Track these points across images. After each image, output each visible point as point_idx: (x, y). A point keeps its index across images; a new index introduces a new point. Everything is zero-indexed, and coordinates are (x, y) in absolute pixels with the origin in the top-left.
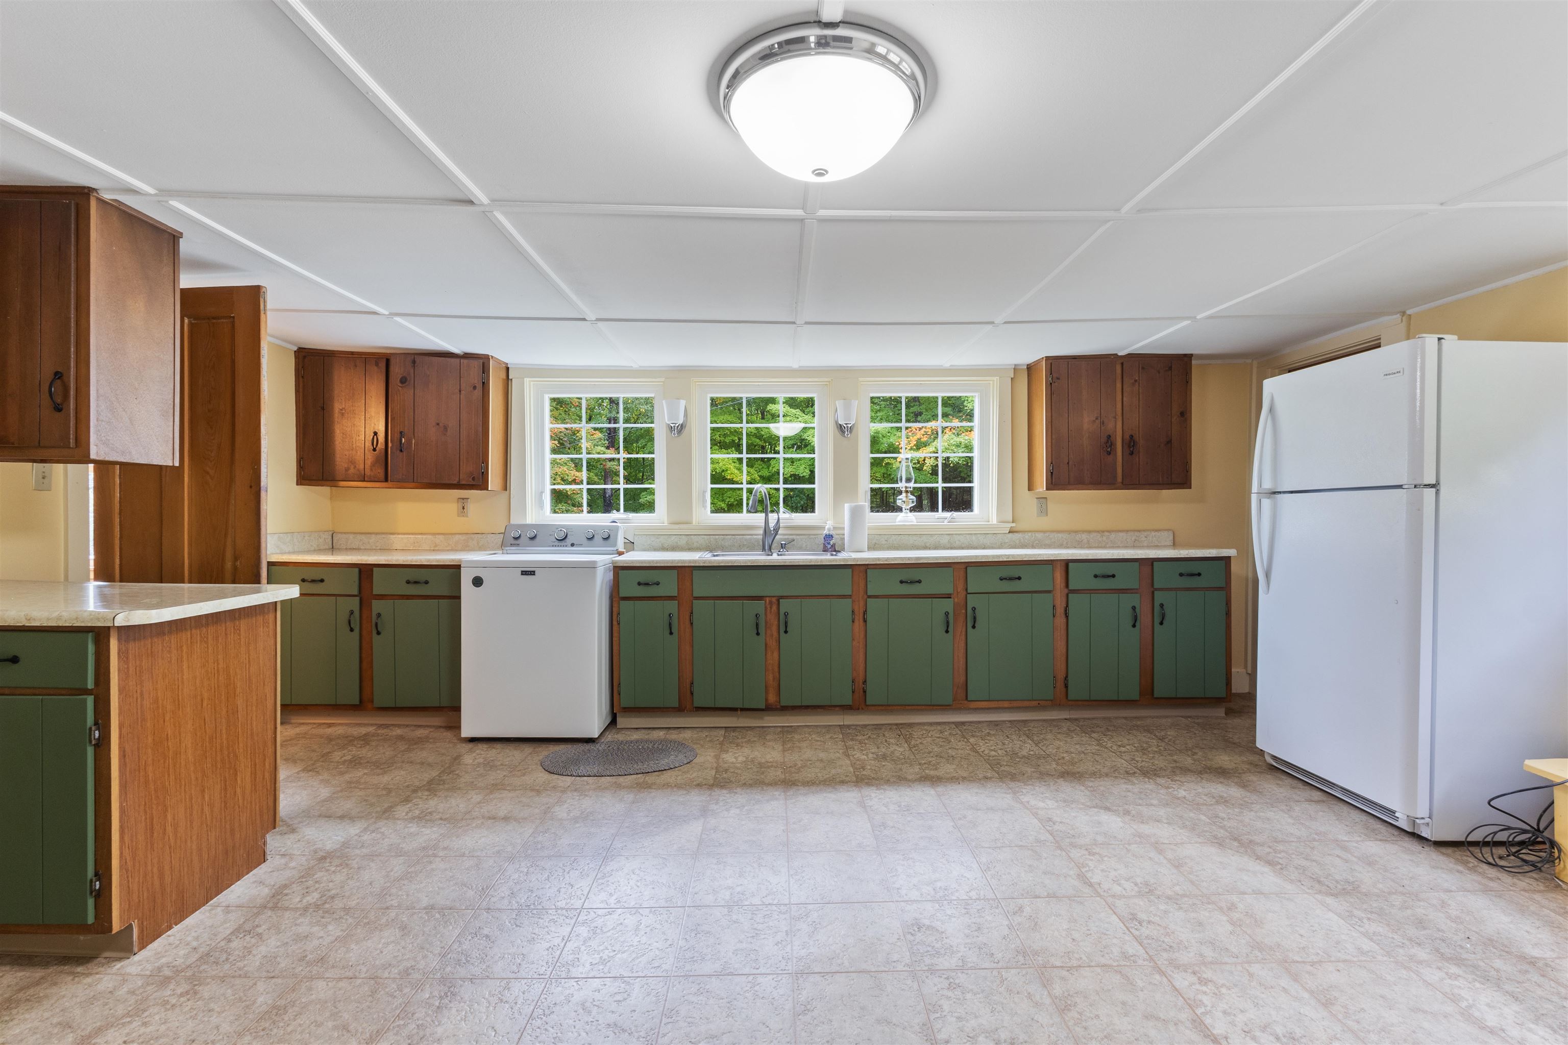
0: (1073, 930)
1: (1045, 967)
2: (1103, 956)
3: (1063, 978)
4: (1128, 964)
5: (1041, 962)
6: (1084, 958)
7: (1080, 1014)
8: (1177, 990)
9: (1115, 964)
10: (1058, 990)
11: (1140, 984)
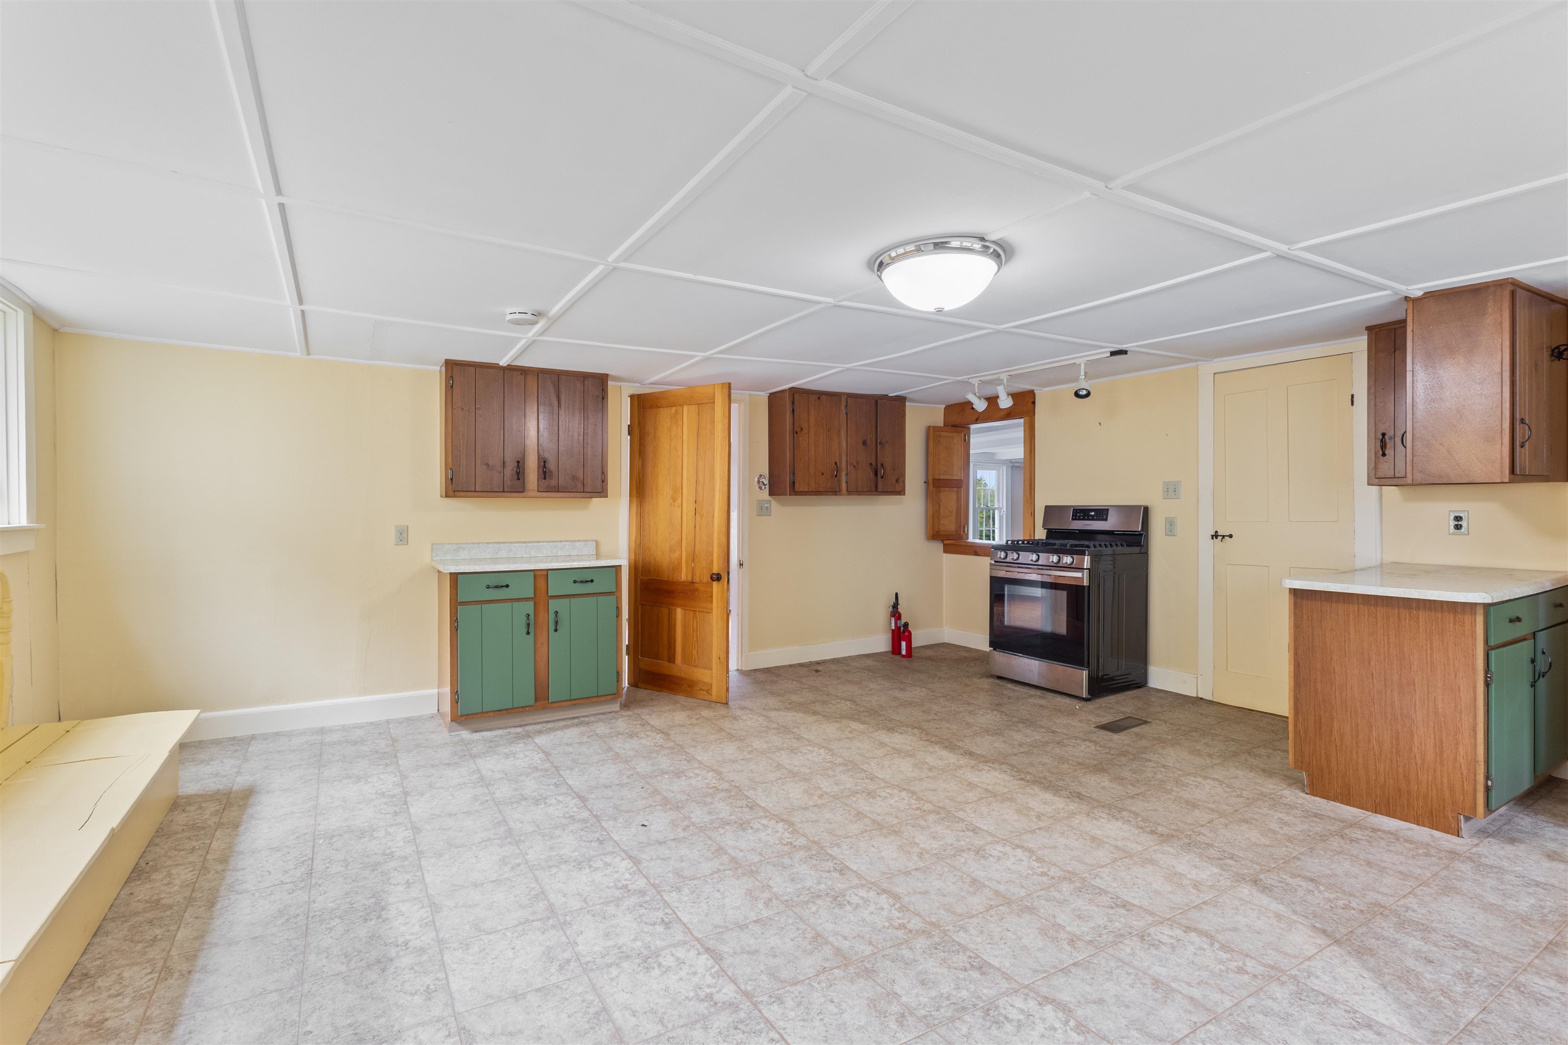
0: (836, 1014)
1: (845, 965)
2: (800, 993)
3: (827, 960)
4: (776, 992)
5: (850, 968)
6: (815, 985)
7: (805, 938)
8: (733, 981)
9: (788, 988)
10: (827, 950)
11: (764, 977)
